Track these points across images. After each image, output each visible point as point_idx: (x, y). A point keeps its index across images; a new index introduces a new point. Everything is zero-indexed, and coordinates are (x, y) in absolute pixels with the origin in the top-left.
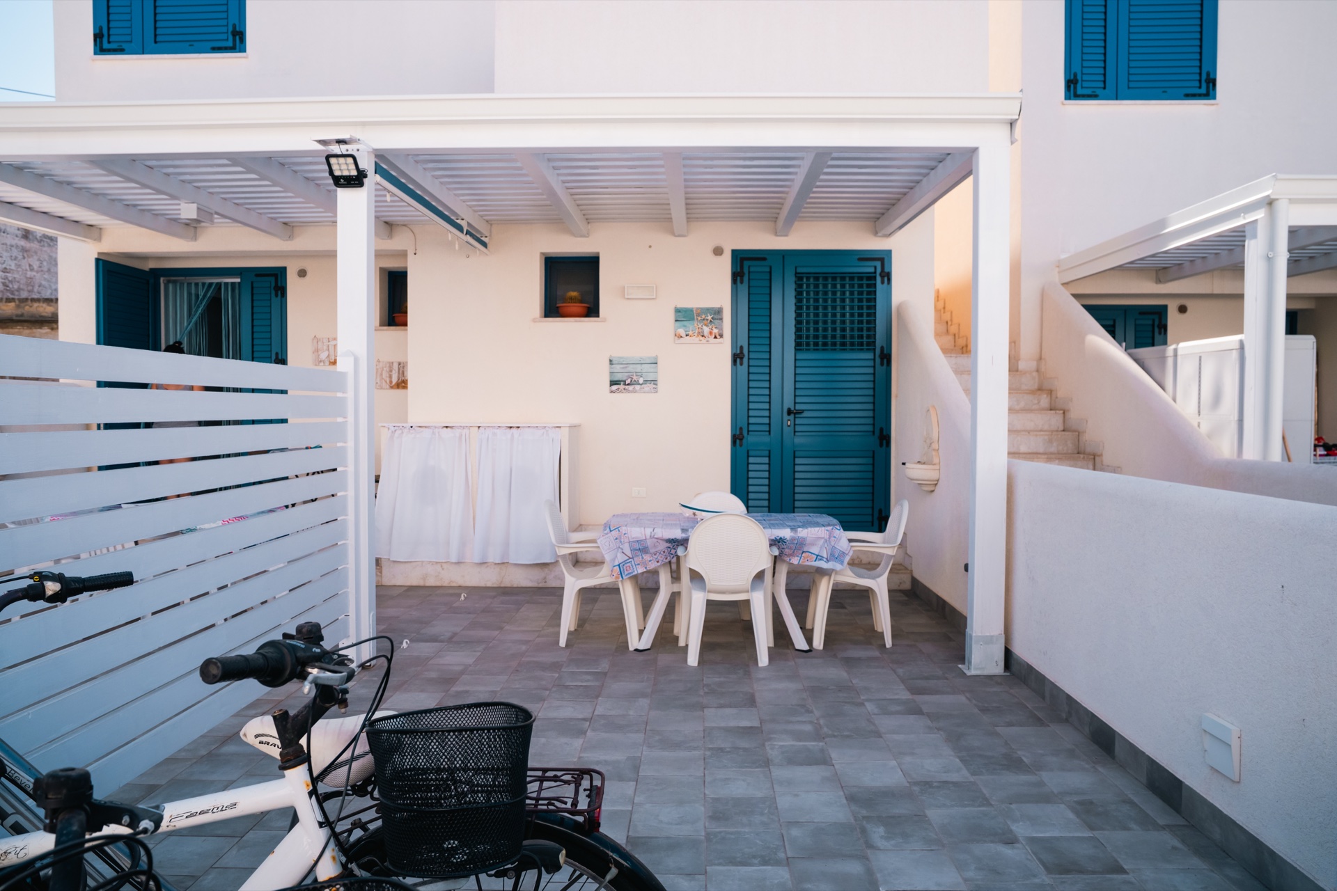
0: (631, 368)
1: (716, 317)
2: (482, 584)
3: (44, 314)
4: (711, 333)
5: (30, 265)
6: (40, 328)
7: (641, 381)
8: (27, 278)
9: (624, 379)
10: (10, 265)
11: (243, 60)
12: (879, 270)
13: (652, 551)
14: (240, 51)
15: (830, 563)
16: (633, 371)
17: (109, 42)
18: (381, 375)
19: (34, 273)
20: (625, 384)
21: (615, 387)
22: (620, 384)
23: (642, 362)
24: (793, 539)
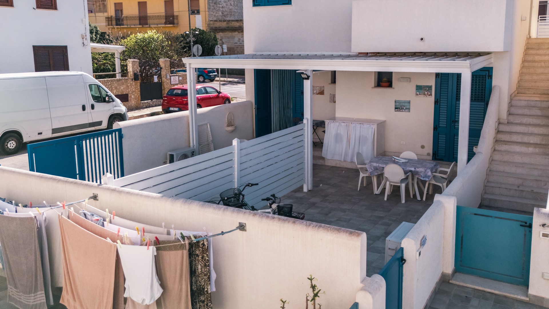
0: (401, 104)
1: (429, 89)
2: (352, 168)
3: (236, 26)
4: (428, 94)
5: (231, 4)
6: (235, 32)
7: (405, 108)
8: (230, 9)
9: (399, 107)
10: (224, 5)
11: (291, 7)
12: (487, 74)
13: (379, 169)
14: (290, 4)
15: (424, 178)
16: (402, 105)
17: (256, 3)
18: (331, 98)
19: (232, 7)
20: (399, 109)
21: (396, 110)
22: (398, 109)
23: (405, 102)
24: (415, 171)
